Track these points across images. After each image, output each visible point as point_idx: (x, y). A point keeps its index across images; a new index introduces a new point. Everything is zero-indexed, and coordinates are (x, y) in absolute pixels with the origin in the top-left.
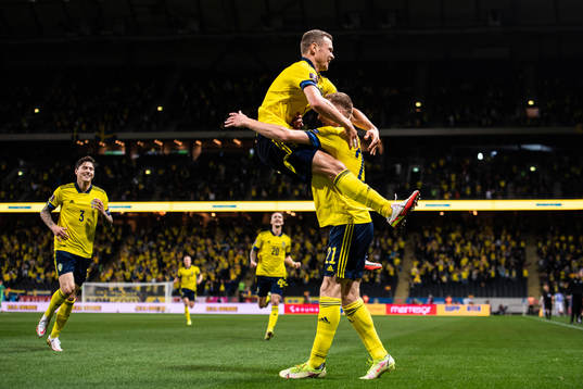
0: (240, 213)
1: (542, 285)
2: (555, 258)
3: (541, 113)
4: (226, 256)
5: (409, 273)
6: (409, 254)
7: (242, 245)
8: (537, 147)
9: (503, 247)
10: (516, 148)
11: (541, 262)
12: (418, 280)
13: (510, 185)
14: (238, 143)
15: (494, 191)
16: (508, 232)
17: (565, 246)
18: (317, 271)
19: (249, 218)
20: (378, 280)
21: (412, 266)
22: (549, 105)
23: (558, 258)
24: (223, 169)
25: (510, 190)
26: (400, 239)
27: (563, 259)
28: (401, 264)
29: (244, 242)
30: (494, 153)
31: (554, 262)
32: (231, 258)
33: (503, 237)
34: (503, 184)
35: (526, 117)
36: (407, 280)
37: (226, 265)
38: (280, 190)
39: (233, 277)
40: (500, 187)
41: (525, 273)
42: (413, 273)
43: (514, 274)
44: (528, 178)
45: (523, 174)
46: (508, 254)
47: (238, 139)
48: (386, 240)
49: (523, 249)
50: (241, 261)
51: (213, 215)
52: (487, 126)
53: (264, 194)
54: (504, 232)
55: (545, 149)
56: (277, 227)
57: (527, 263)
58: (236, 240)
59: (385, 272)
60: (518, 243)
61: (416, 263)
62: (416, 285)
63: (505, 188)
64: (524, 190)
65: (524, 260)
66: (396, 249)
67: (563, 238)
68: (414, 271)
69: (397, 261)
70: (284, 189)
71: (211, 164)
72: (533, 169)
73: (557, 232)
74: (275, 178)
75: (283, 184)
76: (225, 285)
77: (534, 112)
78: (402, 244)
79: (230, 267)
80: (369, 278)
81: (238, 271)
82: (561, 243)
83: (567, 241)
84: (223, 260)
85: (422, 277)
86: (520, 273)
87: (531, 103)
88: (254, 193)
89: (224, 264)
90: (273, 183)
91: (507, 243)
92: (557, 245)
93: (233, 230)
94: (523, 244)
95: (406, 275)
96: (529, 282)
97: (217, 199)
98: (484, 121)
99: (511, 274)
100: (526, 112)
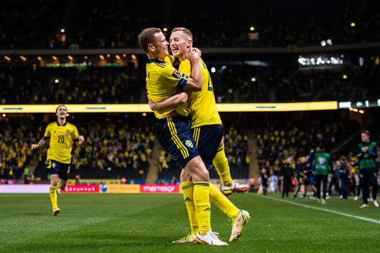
0: (25, 114)
1: (260, 169)
2: (270, 148)
3: (260, 36)
4: (14, 148)
5: (158, 160)
6: (158, 146)
7: (27, 139)
8: (257, 63)
9: (231, 141)
10: (241, 63)
11: (260, 152)
12: (165, 165)
13: (237, 92)
14: (24, 59)
15: (223, 97)
16: (235, 128)
17: (278, 139)
18: (86, 159)
19: (32, 118)
20: (135, 166)
21: (160, 155)
22: (266, 31)
23: (273, 148)
24: (11, 79)
25: (236, 96)
26: (151, 134)
27: (277, 149)
28: (151, 153)
29: (29, 137)
30: (224, 67)
31: (270, 151)
32: (18, 150)
33: (231, 133)
34: (230, 91)
35: (248, 40)
36: (156, 165)
37: (14, 155)
38: (57, 96)
39: (20, 164)
40: (228, 94)
41: (248, 160)
42: (161, 161)
43: (239, 160)
44: (250, 87)
45: (246, 84)
46: (235, 145)
47: (24, 56)
48: (140, 134)
49: (246, 142)
50: (26, 151)
51: (4, 115)
52: (218, 46)
53: (44, 99)
54: (232, 128)
55: (263, 64)
56: (62, 119)
57: (249, 152)
58: (22, 134)
59: (139, 160)
60: (243, 137)
61: (163, 153)
62: (164, 169)
63: (232, 95)
64: (247, 95)
65: (247, 150)
66: (148, 141)
67: (276, 133)
68: (162, 158)
69: (149, 151)
70: (60, 95)
71: (2, 76)
72: (253, 80)
73: (272, 128)
74: (52, 87)
75: (59, 91)
76: (14, 170)
77: (254, 36)
78: (152, 138)
79: (17, 156)
80: (127, 164)
81: (24, 159)
82: (275, 137)
83: (279, 135)
84: (11, 151)
85: (168, 163)
86: (243, 160)
87: (252, 29)
88: (36, 98)
89: (13, 154)
90: (52, 90)
91: (233, 138)
92: (273, 138)
93: (20, 127)
94: (246, 138)
95: (156, 162)
96: (251, 167)
97: (7, 103)
98: (216, 43)
99: (236, 160)
100: (248, 36)
